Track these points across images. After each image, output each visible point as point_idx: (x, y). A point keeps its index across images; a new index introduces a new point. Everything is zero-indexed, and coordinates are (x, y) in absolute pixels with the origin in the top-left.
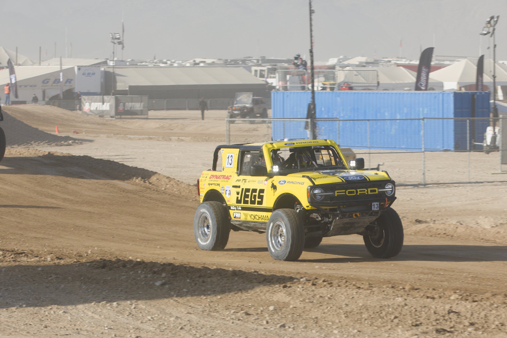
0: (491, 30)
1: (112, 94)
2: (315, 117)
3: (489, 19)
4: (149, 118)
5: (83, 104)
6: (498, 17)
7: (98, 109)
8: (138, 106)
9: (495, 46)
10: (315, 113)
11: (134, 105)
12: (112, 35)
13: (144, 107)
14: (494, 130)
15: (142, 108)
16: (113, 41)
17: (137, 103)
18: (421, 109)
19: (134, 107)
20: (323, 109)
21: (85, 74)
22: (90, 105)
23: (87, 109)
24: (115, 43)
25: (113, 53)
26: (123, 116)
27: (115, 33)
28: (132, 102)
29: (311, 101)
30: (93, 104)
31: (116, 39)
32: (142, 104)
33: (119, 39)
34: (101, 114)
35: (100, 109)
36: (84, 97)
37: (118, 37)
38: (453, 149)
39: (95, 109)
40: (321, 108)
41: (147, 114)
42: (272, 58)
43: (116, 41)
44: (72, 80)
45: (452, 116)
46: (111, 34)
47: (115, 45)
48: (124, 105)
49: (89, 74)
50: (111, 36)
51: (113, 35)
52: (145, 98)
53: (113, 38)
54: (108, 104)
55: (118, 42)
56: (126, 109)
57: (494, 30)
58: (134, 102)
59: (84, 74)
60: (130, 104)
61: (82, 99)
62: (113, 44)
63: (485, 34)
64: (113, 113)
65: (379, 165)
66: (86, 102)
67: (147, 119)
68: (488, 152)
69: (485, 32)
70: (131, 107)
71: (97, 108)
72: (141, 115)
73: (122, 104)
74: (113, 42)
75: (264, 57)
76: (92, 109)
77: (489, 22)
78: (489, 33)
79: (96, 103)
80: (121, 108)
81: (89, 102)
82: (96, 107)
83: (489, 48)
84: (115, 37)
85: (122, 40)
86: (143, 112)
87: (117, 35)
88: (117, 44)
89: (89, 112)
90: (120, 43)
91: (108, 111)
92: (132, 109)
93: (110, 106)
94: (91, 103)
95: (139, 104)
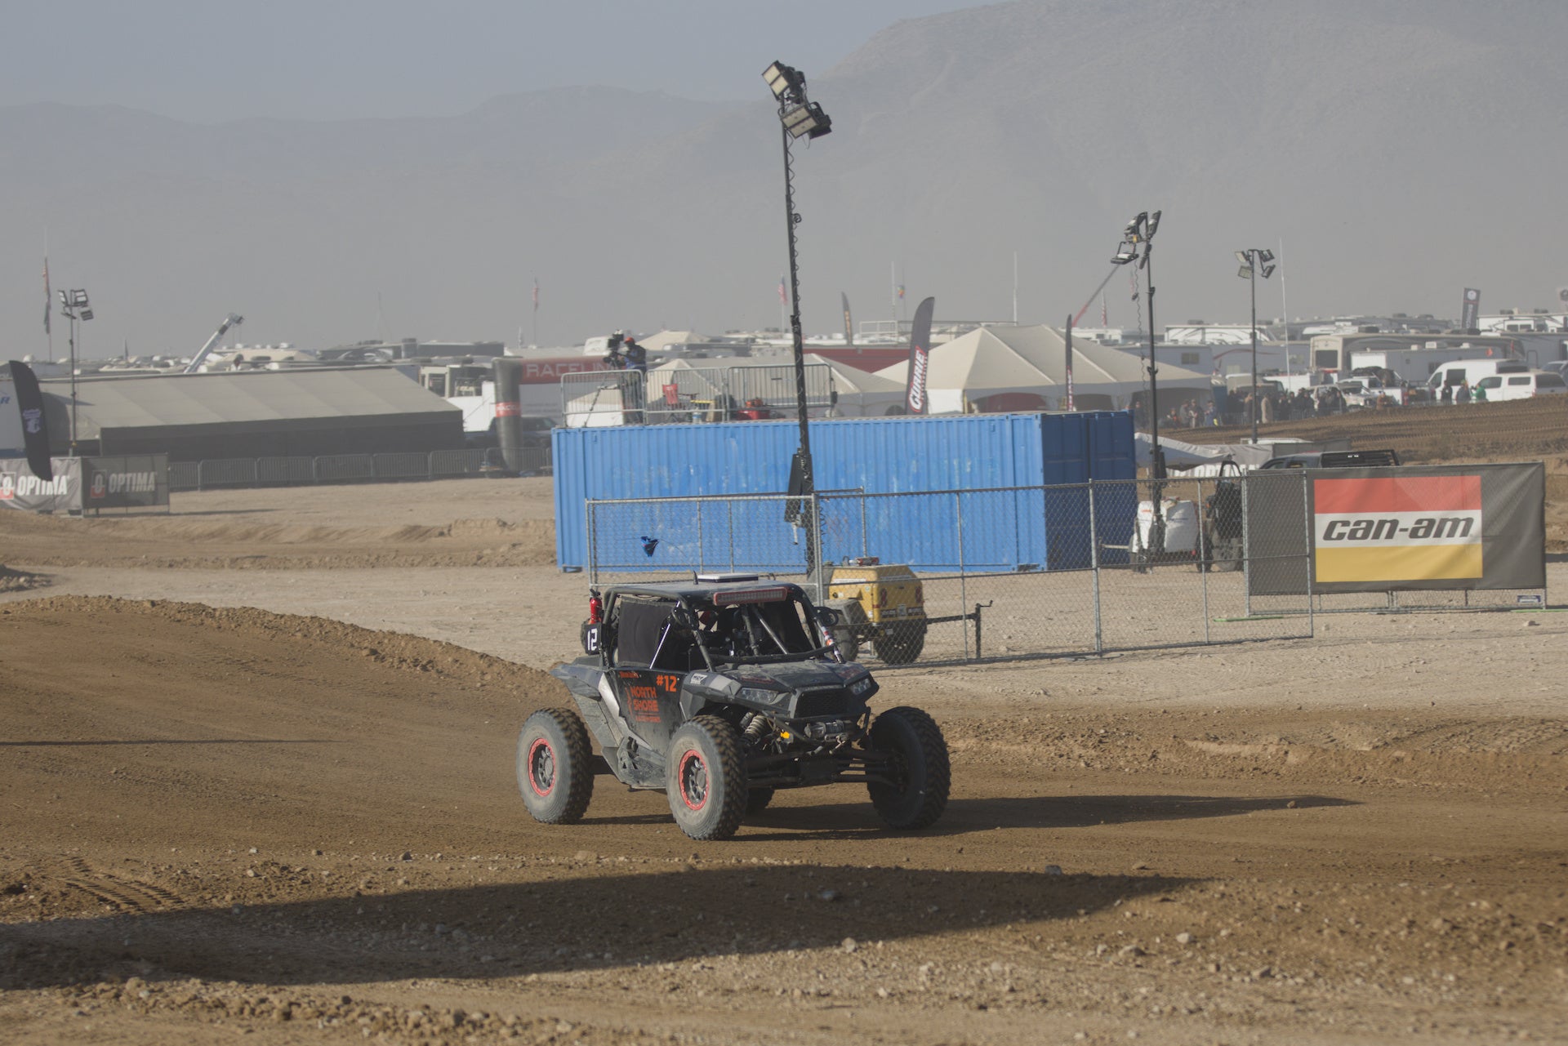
0: (1141, 249)
1: (71, 451)
2: (812, 488)
3: (1132, 222)
4: (172, 511)
6: (1158, 216)
7: (37, 493)
8: (142, 481)
9: (1152, 291)
10: (810, 478)
11: (131, 479)
12: (65, 296)
13: (157, 484)
14: (1157, 510)
15: (152, 487)
16: (67, 310)
17: (140, 474)
18: (955, 462)
19: (131, 485)
20: (692, 471)
22: (15, 483)
23: (7, 493)
24: (75, 318)
25: (71, 342)
26: (102, 511)
27: (72, 291)
28: (126, 472)
29: (799, 449)
30: (22, 479)
31: (77, 304)
32: (152, 474)
33: (84, 304)
34: (46, 506)
35: (43, 493)
37: (84, 299)
38: (1044, 565)
39: (28, 493)
40: (688, 469)
41: (168, 503)
42: (434, 342)
43: (76, 311)
45: (1039, 480)
46: (61, 294)
47: (75, 321)
48: (106, 482)
50: (63, 299)
51: (68, 295)
52: (160, 460)
53: (66, 304)
54: (64, 478)
55: (83, 313)
56: (112, 490)
57: (1149, 248)
58: (132, 472)
60: (122, 476)
62: (68, 320)
63: (1125, 261)
64: (77, 501)
65: (979, 607)
66: (5, 476)
67: (168, 514)
68: (1142, 569)
69: (1125, 256)
70: (125, 485)
71: (33, 491)
72: (154, 504)
73: (99, 477)
74: (67, 314)
75: (414, 340)
76: (20, 493)
77: (1134, 230)
78: (1133, 257)
79: (30, 479)
80: (98, 488)
81: (12, 476)
82: (30, 487)
83: (1135, 297)
84: (73, 301)
85: (93, 306)
86: (156, 498)
87: (78, 294)
88: (81, 318)
89: (13, 501)
90: (88, 316)
91: (63, 496)
92: (128, 490)
93: (70, 484)
94: (17, 478)
95: (146, 475)
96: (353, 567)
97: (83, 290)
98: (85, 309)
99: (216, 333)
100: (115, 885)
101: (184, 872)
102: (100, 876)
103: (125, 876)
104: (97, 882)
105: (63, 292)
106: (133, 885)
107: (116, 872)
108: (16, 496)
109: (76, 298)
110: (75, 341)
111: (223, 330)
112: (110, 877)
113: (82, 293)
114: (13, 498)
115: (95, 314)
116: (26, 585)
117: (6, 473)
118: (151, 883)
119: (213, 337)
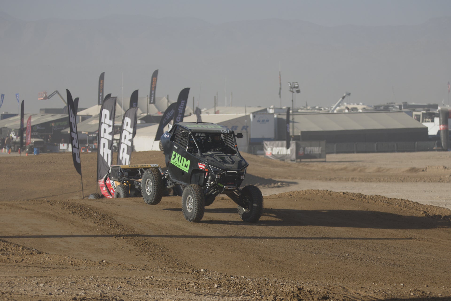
1: (292, 139)
4: (327, 160)
5: (266, 149)
7: (279, 153)
8: (316, 150)
11: (313, 149)
12: (291, 85)
13: (322, 151)
15: (320, 152)
16: (291, 90)
17: (316, 148)
19: (313, 151)
21: (260, 121)
22: (272, 150)
23: (269, 153)
24: (293, 92)
25: (292, 101)
26: (302, 160)
27: (293, 83)
28: (311, 146)
30: (274, 148)
31: (295, 87)
32: (320, 148)
33: (297, 87)
34: (283, 158)
35: (282, 153)
36: (266, 142)
41: (325, 158)
43: (295, 90)
44: (247, 127)
46: (289, 84)
47: (294, 94)
48: (304, 150)
49: (263, 121)
50: (290, 86)
52: (323, 143)
53: (291, 87)
56: (306, 153)
59: (258, 121)
60: (309, 148)
61: (265, 145)
62: (291, 93)
64: (294, 157)
66: (268, 147)
67: (325, 162)
70: (310, 152)
71: (278, 153)
72: (320, 158)
73: (302, 148)
74: (291, 91)
76: (274, 153)
79: (278, 148)
80: (301, 152)
81: (271, 147)
82: (277, 151)
84: (294, 86)
85: (300, 88)
86: (320, 156)
87: (295, 84)
88: (296, 92)
89: (271, 156)
90: (298, 92)
91: (289, 155)
92: (311, 153)
93: (291, 151)
94: (273, 147)
95: (318, 148)
96: (395, 182)
97: (297, 83)
98: (297, 89)
99: (341, 99)
100: (361, 297)
101: (385, 293)
102: (354, 293)
103: (364, 294)
104: (353, 295)
105: (290, 83)
106: (368, 297)
107: (359, 292)
108: (272, 155)
109: (294, 85)
110: (294, 100)
111: (344, 98)
112: (358, 294)
113: (296, 84)
114: (271, 155)
115: (301, 91)
116: (281, 186)
117: (269, 146)
118: (375, 296)
119: (340, 100)
